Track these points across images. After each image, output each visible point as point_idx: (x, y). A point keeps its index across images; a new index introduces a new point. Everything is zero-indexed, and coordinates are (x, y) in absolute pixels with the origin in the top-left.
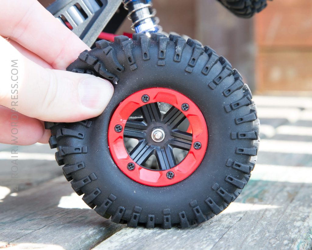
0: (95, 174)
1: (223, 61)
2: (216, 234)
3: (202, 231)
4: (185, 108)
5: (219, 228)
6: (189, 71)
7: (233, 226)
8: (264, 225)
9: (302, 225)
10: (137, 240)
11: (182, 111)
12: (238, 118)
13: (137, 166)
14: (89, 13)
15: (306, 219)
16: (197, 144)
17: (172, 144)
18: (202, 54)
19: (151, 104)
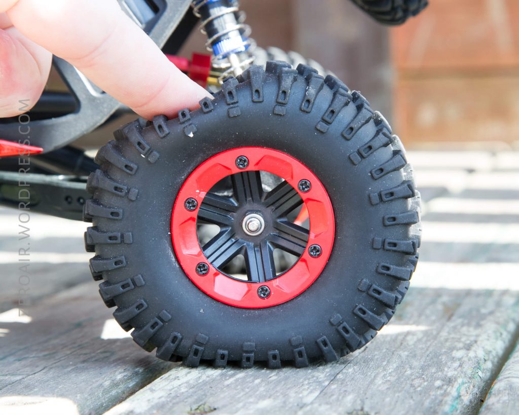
0: (142, 277)
1: (379, 121)
2: (325, 373)
4: (304, 187)
6: (322, 130)
7: (353, 360)
8: (404, 357)
9: (466, 355)
10: (196, 387)
11: (298, 191)
12: (388, 216)
13: (213, 270)
15: (472, 345)
16: (315, 248)
17: (273, 241)
18: (347, 104)
19: (249, 173)
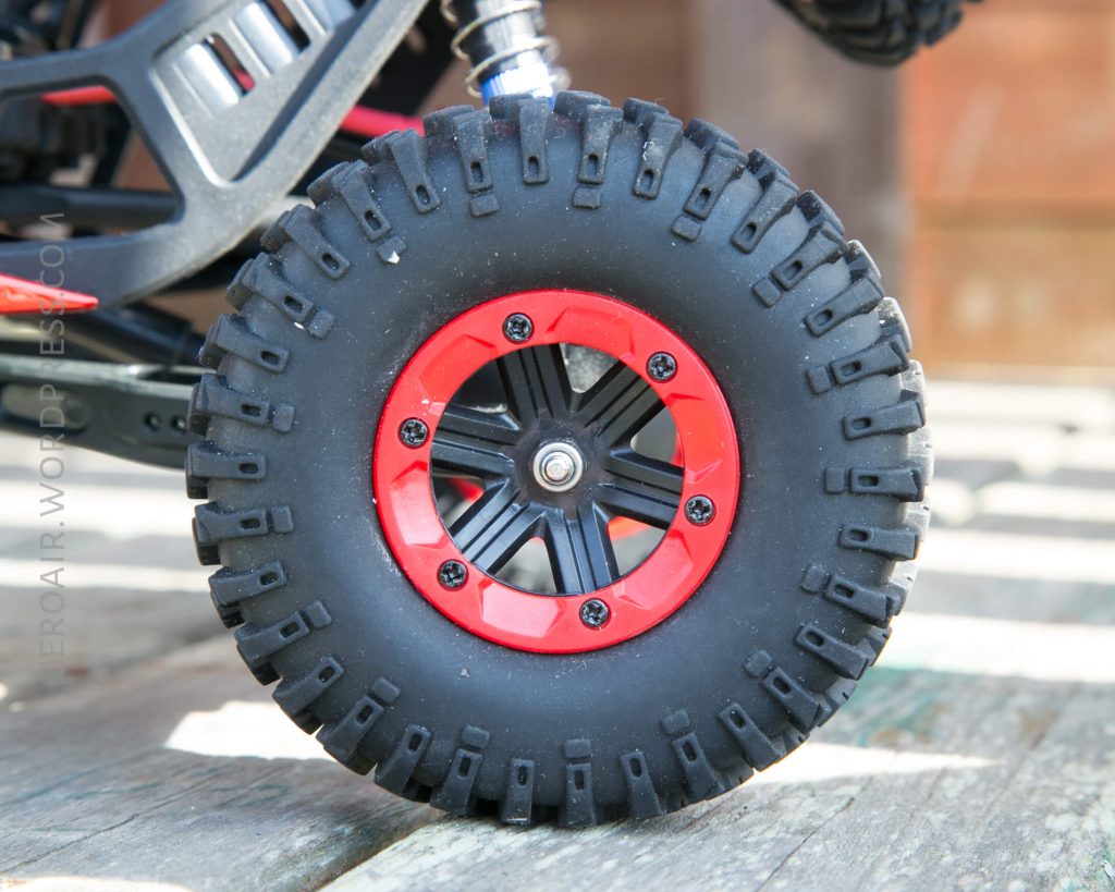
0: (325, 606)
1: (812, 209)
2: (761, 852)
3: (708, 842)
4: (661, 369)
5: (770, 834)
6: (686, 234)
7: (821, 826)
8: (937, 825)
9: (1076, 827)
10: (470, 872)
11: (650, 381)
12: (854, 417)
13: (476, 575)
14: (314, 29)
15: (1088, 805)
16: (699, 503)
17: (606, 501)
18: (736, 175)
19: (536, 350)
